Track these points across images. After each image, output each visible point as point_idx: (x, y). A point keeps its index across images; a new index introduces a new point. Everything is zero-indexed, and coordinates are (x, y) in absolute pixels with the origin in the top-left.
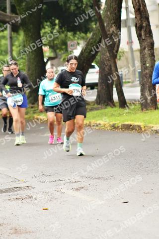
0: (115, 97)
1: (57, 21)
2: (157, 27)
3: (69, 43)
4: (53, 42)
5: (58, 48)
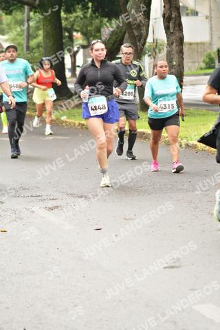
1: (90, 4)
2: (207, 18)
3: (102, 30)
4: (87, 29)
5: (91, 36)
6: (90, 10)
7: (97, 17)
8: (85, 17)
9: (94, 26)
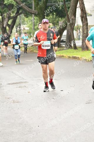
0: (72, 45)
1: (55, 13)
3: (59, 22)
5: (55, 24)
6: (55, 15)
7: (57, 18)
8: (53, 18)
9: (56, 21)
